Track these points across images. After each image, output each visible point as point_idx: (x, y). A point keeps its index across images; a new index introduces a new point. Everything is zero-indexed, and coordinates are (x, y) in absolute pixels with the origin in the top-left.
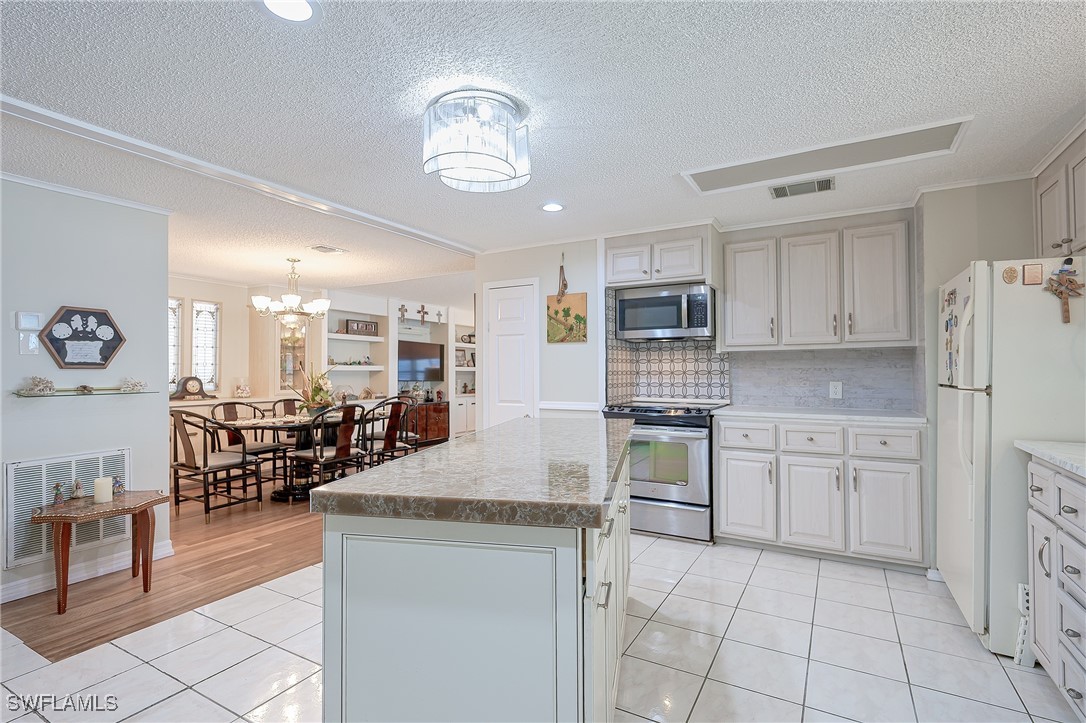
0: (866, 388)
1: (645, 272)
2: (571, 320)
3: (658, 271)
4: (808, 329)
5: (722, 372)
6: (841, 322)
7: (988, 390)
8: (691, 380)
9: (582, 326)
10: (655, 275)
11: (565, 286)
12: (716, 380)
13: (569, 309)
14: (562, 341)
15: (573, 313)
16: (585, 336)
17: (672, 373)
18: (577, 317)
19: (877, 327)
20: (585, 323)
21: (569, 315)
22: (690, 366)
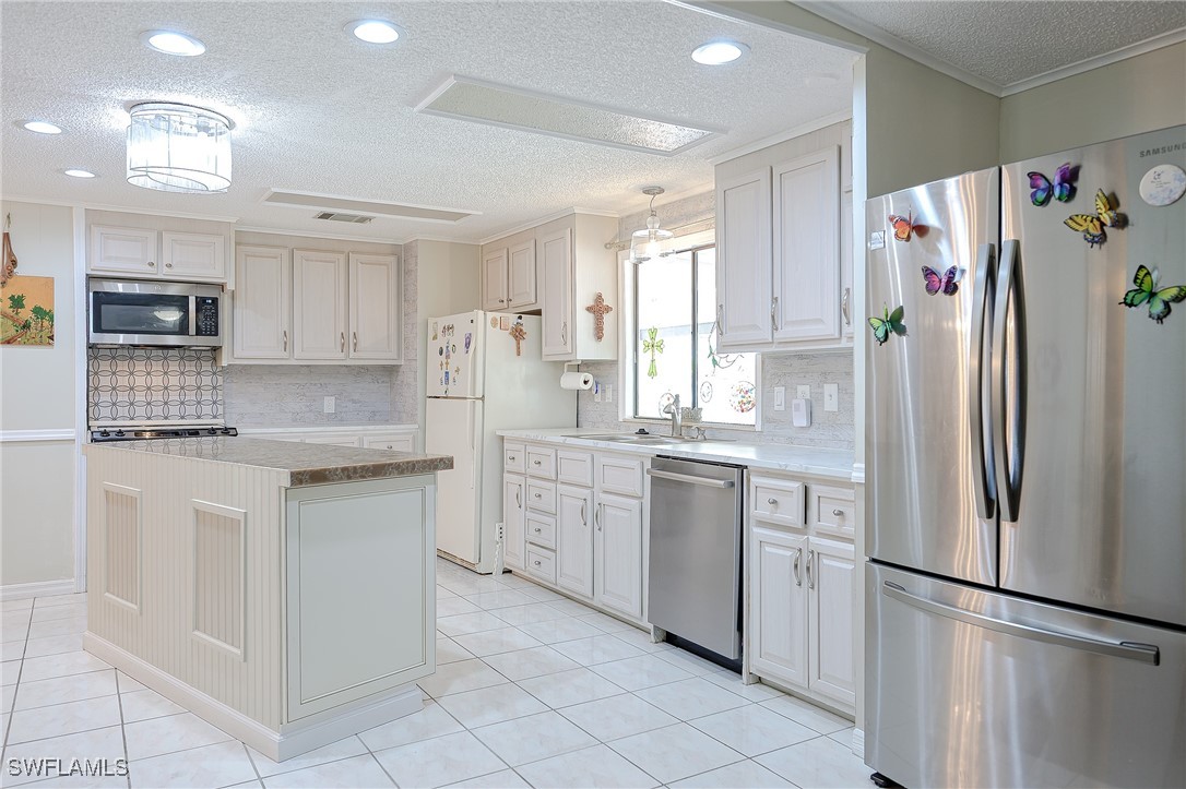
0: (354, 402)
1: (152, 264)
2: (26, 314)
3: (169, 266)
4: (317, 346)
5: (214, 388)
6: (348, 340)
7: (483, 398)
8: (174, 396)
9: (46, 323)
10: (166, 270)
11: (14, 263)
12: (207, 396)
13: (21, 298)
14: (8, 342)
15: (29, 304)
16: (52, 338)
17: (149, 388)
18: (38, 311)
19: (374, 348)
20: (52, 319)
21: (22, 306)
22: (174, 380)
